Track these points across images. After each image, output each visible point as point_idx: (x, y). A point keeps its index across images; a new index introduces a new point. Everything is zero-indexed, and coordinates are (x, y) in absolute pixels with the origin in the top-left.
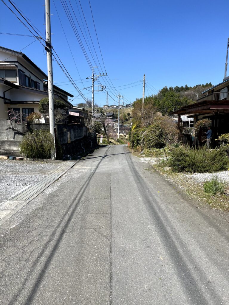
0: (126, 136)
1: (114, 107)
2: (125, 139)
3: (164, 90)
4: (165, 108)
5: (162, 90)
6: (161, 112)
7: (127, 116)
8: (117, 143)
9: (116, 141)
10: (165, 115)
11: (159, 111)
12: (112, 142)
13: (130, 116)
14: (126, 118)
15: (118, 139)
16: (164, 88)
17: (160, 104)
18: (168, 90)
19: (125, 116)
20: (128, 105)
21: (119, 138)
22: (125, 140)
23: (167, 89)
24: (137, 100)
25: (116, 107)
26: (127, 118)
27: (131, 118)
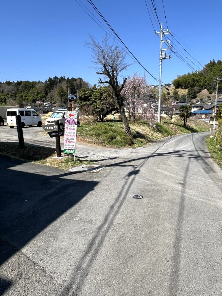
0: (171, 118)
1: (152, 87)
2: (171, 123)
3: (211, 64)
4: (212, 84)
5: (208, 64)
6: (207, 90)
7: (167, 95)
8: (156, 134)
9: (154, 130)
10: (212, 93)
11: (205, 89)
12: (143, 133)
13: (169, 95)
14: (165, 98)
15: (157, 125)
16: (211, 62)
17: (206, 80)
18: (215, 64)
19: (164, 96)
20: (167, 84)
21: (159, 121)
22: (171, 125)
23: (214, 62)
24: (178, 77)
25: (154, 86)
26: (167, 98)
27: (171, 97)
